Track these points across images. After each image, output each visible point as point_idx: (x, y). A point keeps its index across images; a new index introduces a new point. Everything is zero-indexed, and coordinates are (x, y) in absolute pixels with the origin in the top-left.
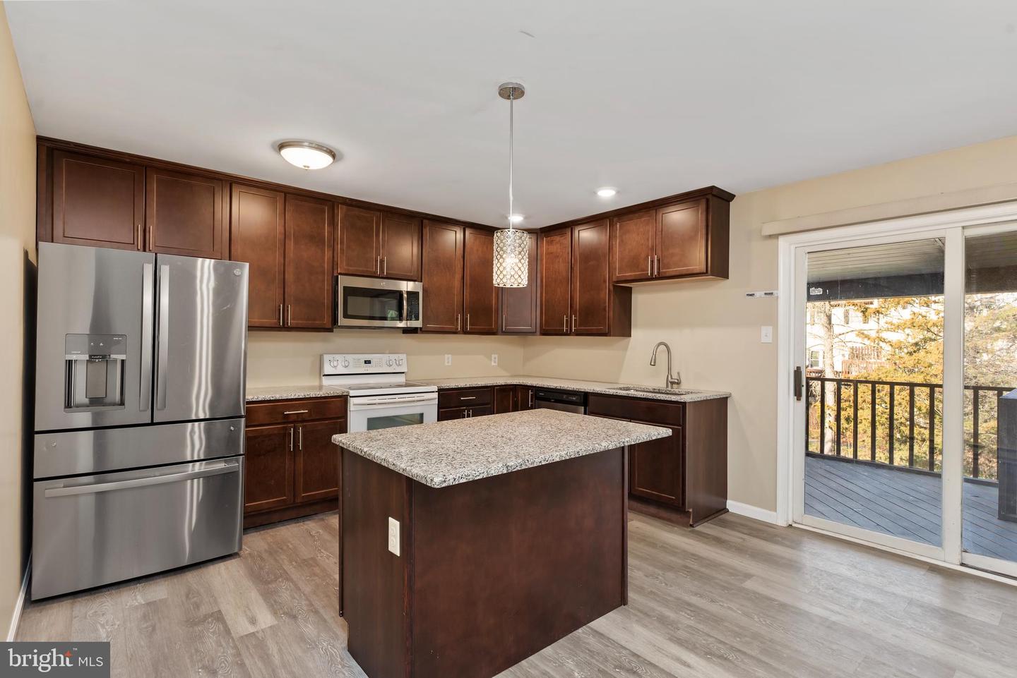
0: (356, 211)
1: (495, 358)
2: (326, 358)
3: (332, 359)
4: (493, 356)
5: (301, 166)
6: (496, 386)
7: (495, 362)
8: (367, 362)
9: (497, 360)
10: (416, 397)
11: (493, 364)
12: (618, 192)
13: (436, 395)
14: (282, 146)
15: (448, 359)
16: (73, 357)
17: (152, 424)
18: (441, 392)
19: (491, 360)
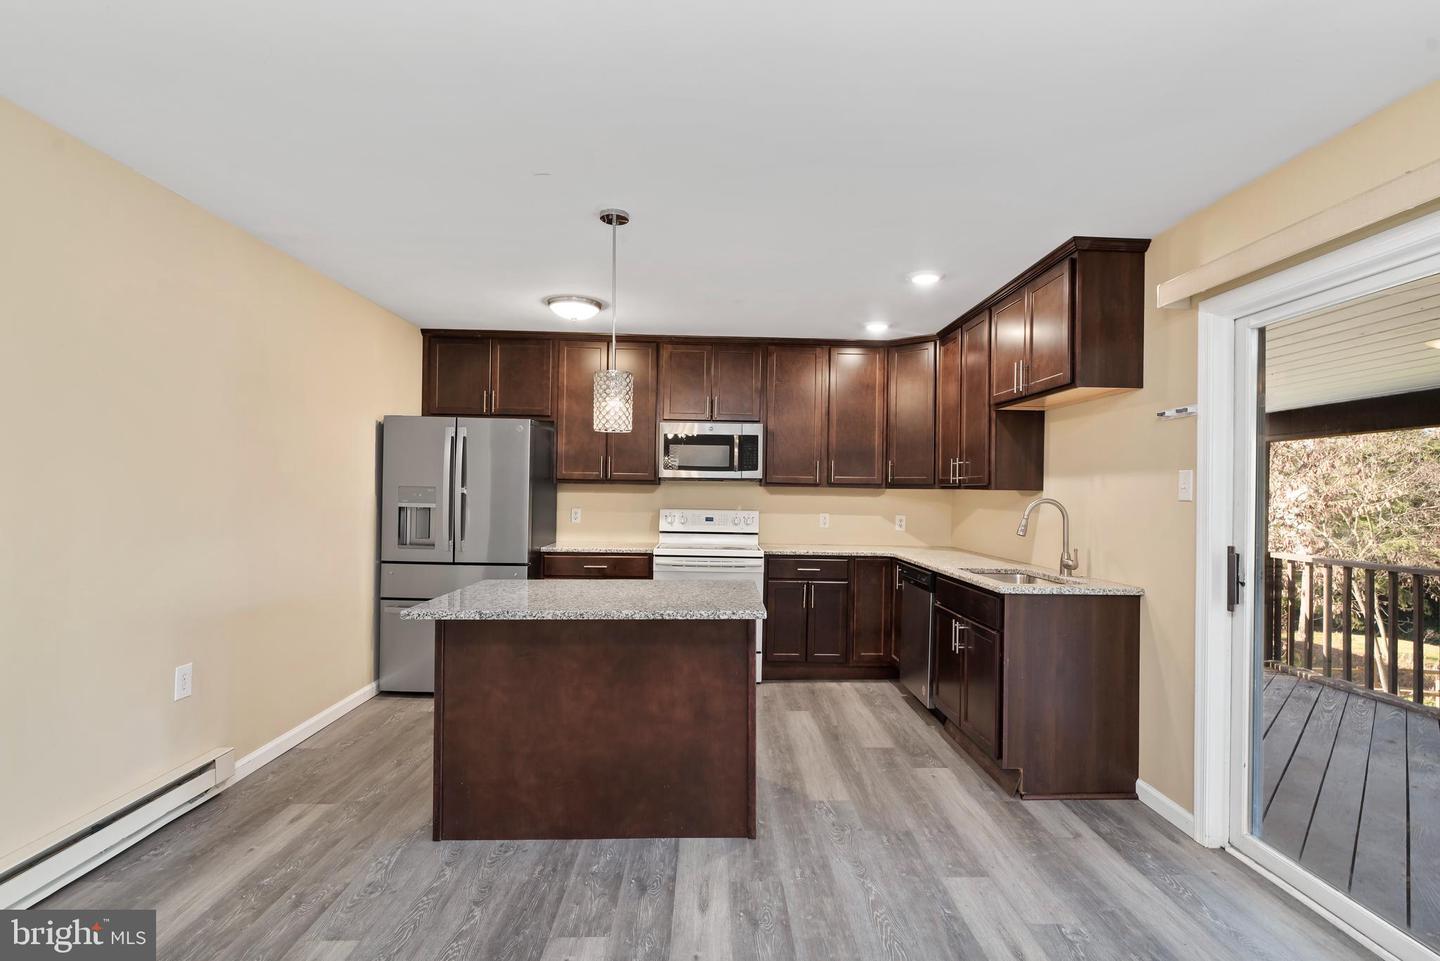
0: (683, 349)
1: (901, 521)
2: (663, 512)
3: (668, 514)
4: (898, 518)
5: (570, 319)
6: (857, 557)
7: (901, 526)
8: (708, 519)
9: (903, 523)
10: (734, 562)
11: (897, 528)
12: (943, 277)
13: (761, 562)
14: (549, 302)
15: (824, 520)
16: (403, 505)
17: (454, 563)
18: (769, 559)
19: (893, 522)
